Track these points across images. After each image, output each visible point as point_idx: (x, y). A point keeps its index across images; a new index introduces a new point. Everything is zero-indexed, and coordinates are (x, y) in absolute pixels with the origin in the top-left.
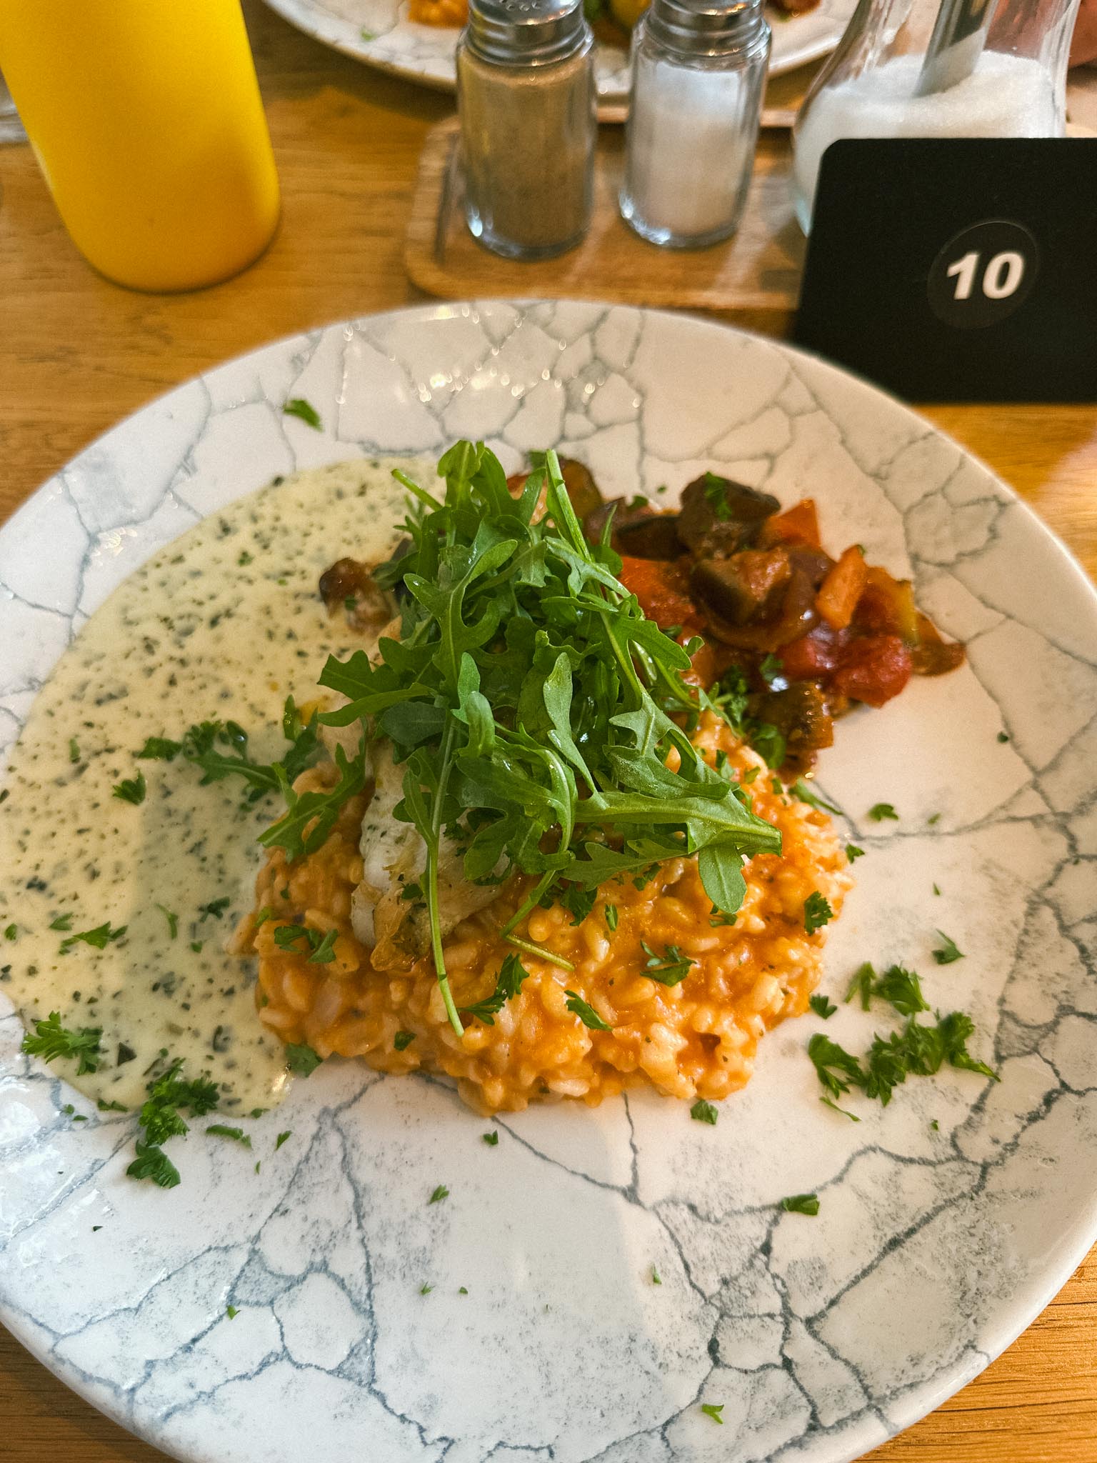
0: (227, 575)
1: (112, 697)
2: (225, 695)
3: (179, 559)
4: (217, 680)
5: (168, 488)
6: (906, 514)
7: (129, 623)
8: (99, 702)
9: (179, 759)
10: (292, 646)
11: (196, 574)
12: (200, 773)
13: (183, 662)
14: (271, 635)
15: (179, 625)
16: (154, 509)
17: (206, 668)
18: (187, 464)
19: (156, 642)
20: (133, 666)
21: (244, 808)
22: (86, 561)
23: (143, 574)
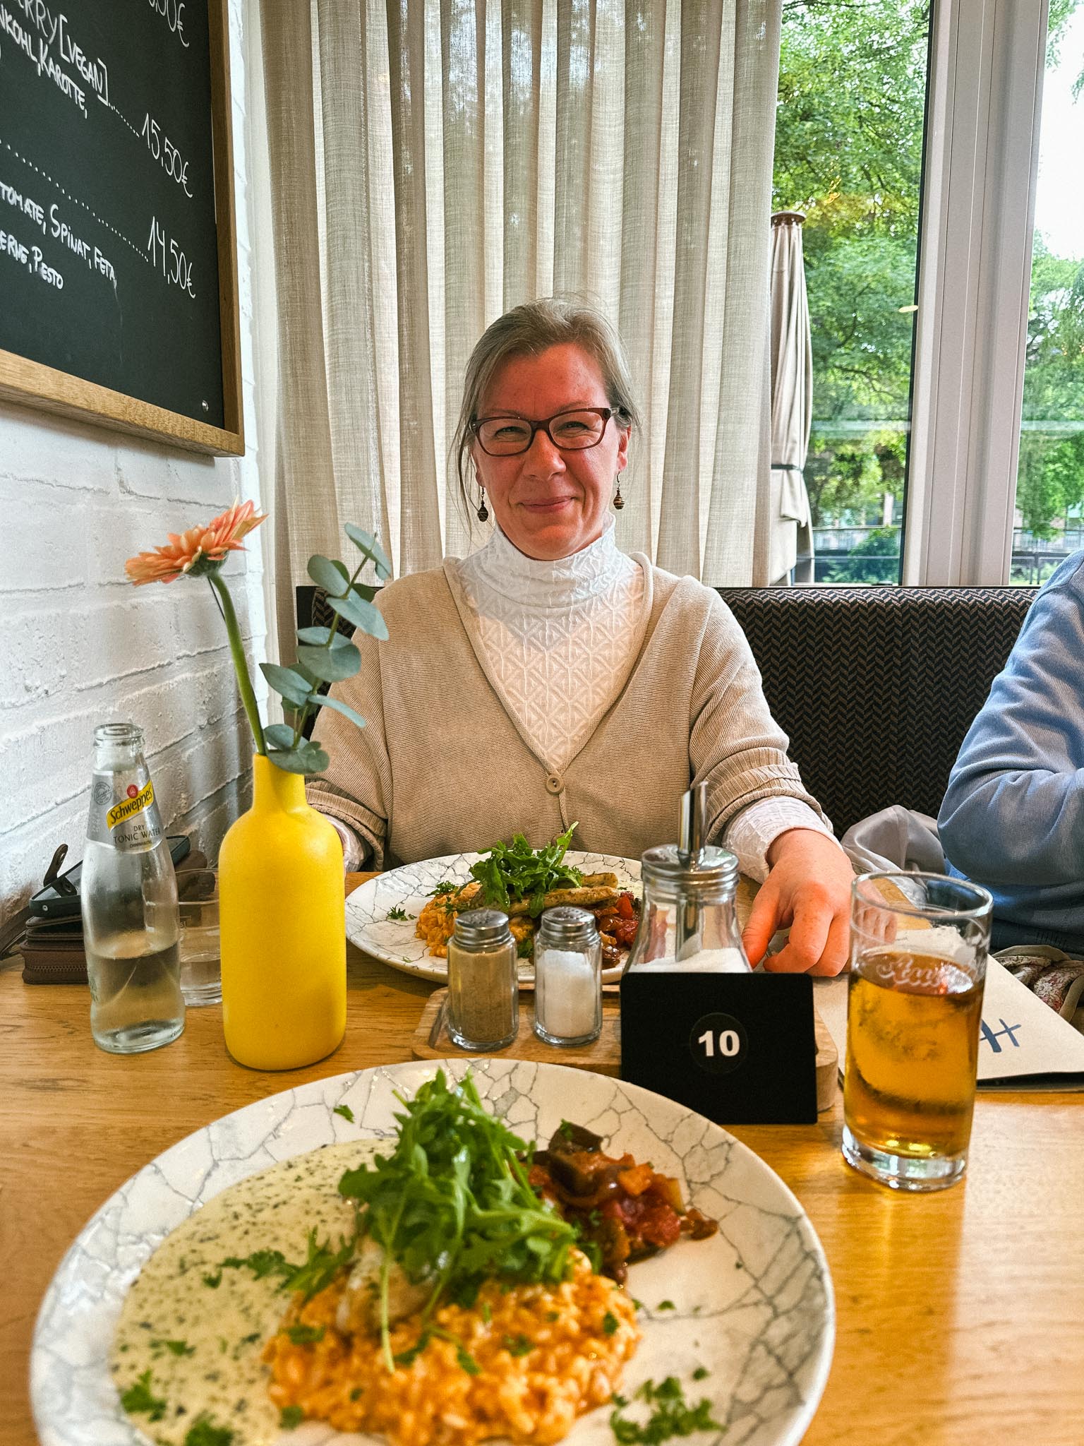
0: (287, 1186)
1: (210, 1239)
2: (276, 1239)
3: (262, 1178)
4: (272, 1232)
5: (262, 1144)
6: (683, 1159)
7: (228, 1206)
8: (202, 1241)
9: (243, 1268)
10: (319, 1218)
11: (270, 1185)
12: (254, 1273)
13: (254, 1224)
14: (307, 1213)
15: (255, 1207)
16: (253, 1153)
17: (266, 1227)
18: (275, 1133)
19: (241, 1215)
20: (225, 1225)
21: (277, 1292)
22: (209, 1175)
23: (239, 1184)
